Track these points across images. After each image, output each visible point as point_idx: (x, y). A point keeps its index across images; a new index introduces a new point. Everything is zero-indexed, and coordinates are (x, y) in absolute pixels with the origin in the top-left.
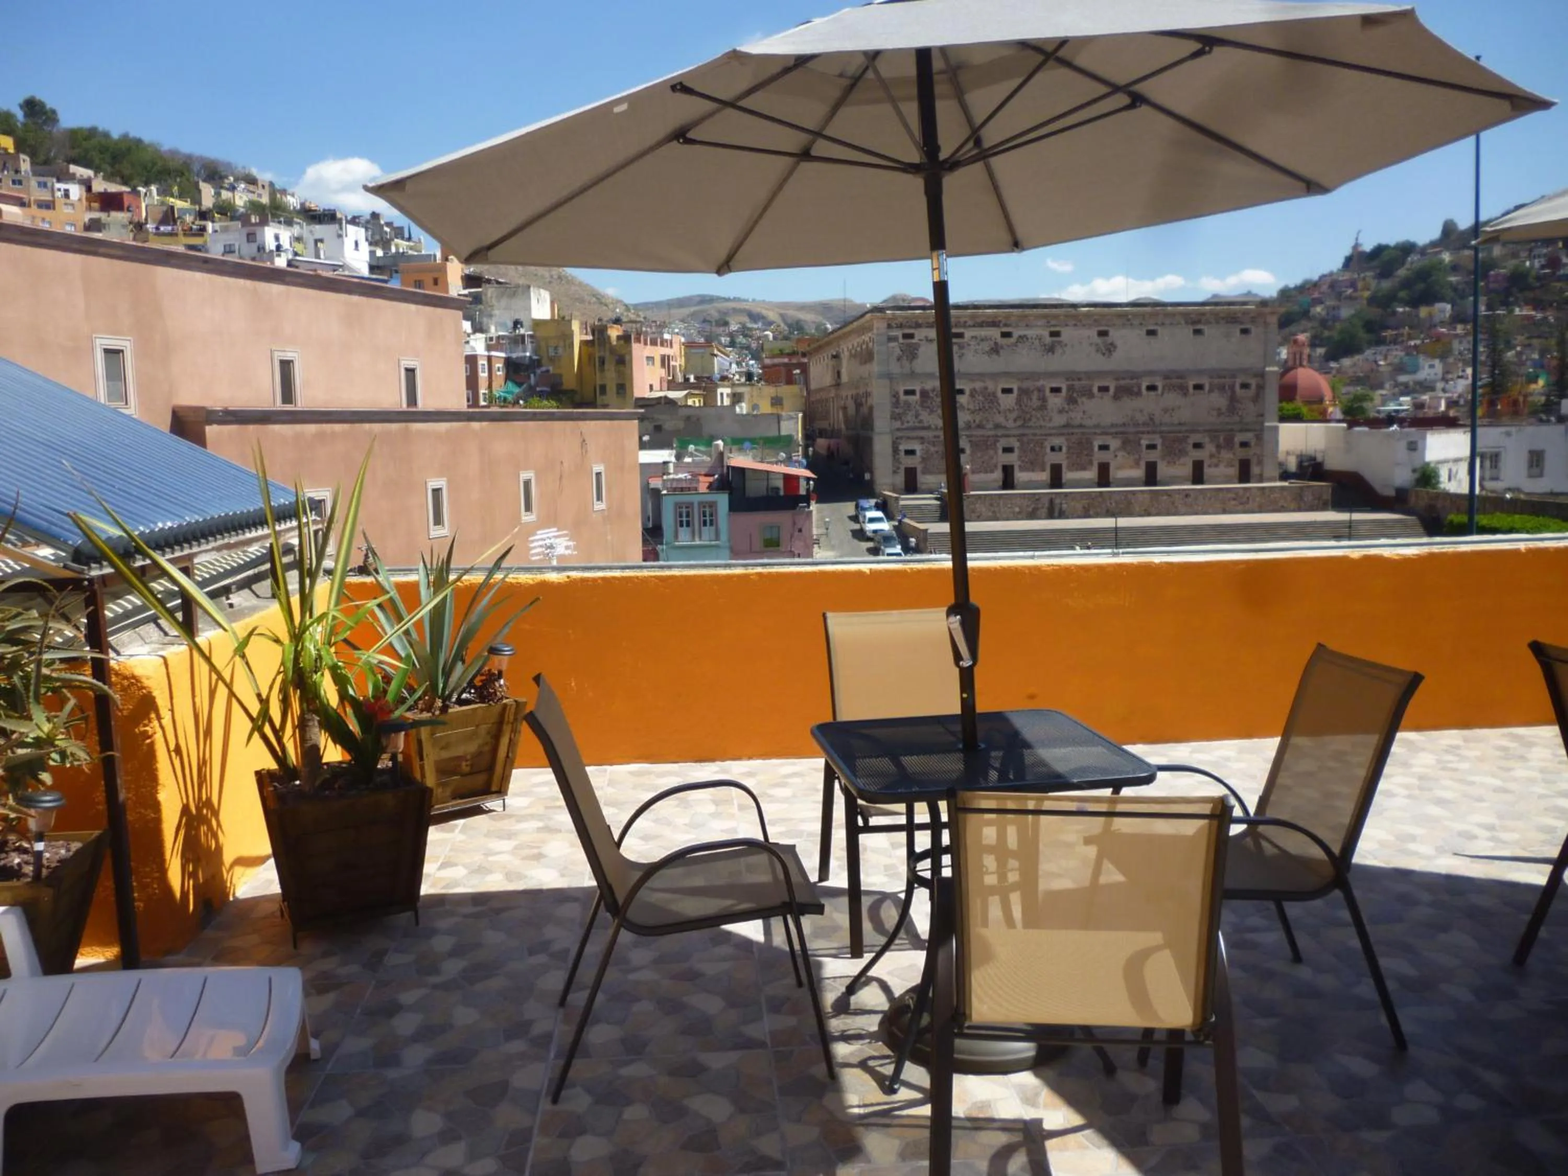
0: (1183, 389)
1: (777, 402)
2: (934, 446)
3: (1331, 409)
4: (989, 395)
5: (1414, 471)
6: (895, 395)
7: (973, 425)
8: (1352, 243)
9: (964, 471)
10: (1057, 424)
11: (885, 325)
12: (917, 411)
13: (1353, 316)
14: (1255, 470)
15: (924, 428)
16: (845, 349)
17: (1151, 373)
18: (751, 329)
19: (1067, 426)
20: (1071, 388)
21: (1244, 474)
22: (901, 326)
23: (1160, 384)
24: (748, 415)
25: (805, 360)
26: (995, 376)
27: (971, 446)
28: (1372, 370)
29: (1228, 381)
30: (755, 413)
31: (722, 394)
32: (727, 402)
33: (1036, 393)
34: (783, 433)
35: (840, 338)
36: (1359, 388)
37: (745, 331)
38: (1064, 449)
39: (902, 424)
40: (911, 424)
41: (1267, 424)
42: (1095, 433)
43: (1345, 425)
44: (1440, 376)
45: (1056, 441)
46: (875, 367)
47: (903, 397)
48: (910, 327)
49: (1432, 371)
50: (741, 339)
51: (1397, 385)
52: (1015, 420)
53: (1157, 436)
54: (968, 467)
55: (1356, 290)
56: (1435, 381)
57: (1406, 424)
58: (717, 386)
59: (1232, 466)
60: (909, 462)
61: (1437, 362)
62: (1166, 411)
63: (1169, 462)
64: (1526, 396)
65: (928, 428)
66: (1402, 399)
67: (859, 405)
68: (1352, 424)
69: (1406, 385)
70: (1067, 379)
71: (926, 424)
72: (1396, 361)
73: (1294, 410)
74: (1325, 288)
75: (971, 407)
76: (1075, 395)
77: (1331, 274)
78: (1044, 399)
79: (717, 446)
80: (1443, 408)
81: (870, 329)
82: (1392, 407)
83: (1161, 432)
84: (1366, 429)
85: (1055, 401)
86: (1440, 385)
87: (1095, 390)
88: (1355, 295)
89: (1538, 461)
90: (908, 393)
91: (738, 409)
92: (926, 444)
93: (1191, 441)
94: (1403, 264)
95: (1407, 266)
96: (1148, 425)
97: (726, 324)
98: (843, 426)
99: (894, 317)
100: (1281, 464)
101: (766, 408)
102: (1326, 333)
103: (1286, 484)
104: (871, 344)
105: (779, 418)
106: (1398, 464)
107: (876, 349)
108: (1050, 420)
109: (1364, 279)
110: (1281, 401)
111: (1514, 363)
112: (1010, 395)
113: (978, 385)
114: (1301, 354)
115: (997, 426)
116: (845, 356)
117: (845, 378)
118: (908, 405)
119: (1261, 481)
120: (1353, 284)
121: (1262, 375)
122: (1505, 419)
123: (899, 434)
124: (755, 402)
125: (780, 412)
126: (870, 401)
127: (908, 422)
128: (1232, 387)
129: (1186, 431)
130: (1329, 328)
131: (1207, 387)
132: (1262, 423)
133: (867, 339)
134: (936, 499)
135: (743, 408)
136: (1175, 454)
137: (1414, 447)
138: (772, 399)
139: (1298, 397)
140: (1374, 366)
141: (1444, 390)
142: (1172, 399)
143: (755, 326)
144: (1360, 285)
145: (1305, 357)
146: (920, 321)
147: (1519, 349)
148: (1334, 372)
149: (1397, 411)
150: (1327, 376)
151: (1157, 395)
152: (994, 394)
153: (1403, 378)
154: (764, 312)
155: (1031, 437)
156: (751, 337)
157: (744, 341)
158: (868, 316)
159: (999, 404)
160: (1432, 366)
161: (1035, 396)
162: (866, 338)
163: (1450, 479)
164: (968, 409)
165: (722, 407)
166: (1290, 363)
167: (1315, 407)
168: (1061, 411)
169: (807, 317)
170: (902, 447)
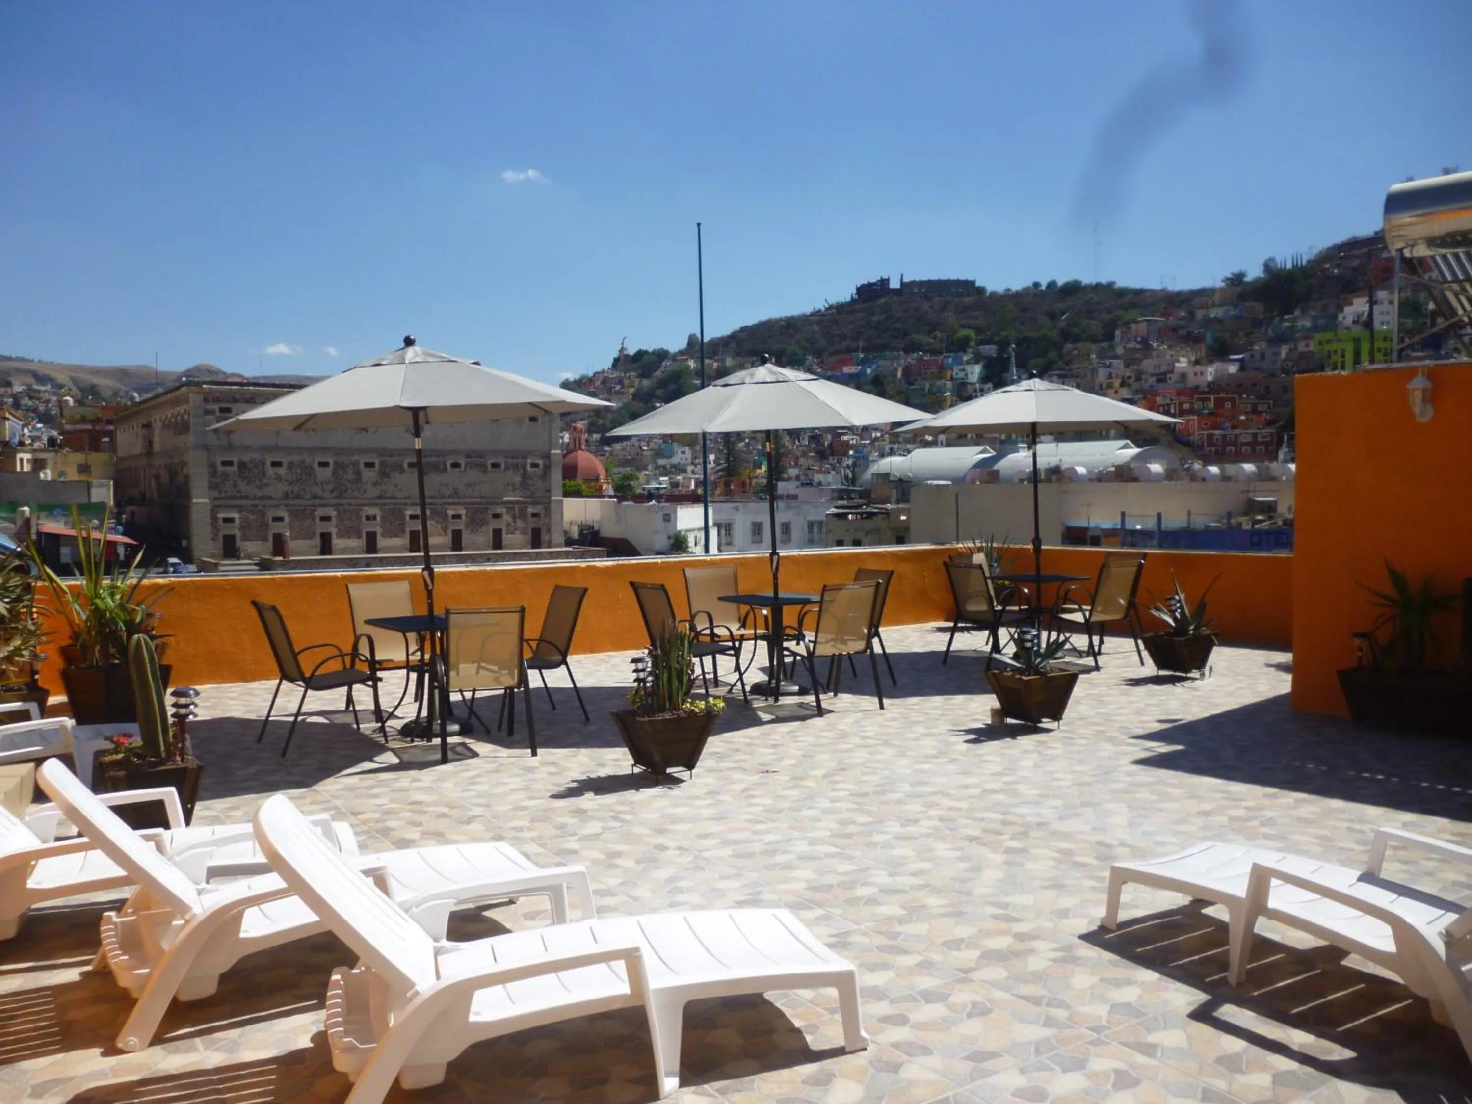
0: (483, 467)
1: (84, 469)
2: (253, 514)
3: (605, 486)
4: (306, 468)
5: (669, 538)
6: (212, 466)
7: (292, 495)
8: (619, 348)
9: (284, 539)
10: (371, 496)
11: (202, 399)
12: (234, 481)
13: (621, 408)
14: (545, 537)
15: (242, 498)
16: (158, 420)
17: (455, 452)
18: (39, 391)
19: (380, 497)
20: (382, 463)
21: (536, 541)
22: (217, 400)
23: (462, 462)
24: (53, 481)
25: (112, 428)
26: (312, 450)
27: (290, 515)
28: (638, 454)
29: (520, 461)
30: (62, 479)
31: (21, 460)
32: (27, 468)
33: (351, 467)
34: (95, 499)
35: (153, 408)
36: (628, 469)
37: (31, 393)
38: (378, 518)
39: (220, 493)
40: (229, 493)
41: (553, 498)
42: (406, 504)
43: (615, 500)
44: (690, 461)
45: (371, 511)
46: (191, 439)
47: (220, 468)
48: (228, 402)
49: (683, 456)
50: (26, 401)
51: (657, 467)
52: (332, 491)
53: (461, 507)
54: (287, 534)
55: (623, 387)
56: (686, 465)
57: (663, 500)
58: (16, 452)
59: (526, 534)
60: (226, 529)
61: (687, 449)
62: (469, 485)
63: (472, 531)
64: (750, 479)
65: (246, 497)
66: (662, 479)
67: (173, 474)
68: (621, 499)
69: (664, 467)
70: (380, 456)
71: (244, 494)
72: (656, 447)
73: (575, 486)
74: (598, 383)
75: (289, 478)
76: (387, 470)
77: (603, 372)
78: (358, 473)
79: (23, 512)
80: (693, 487)
81: (187, 401)
82: (654, 485)
83: (465, 504)
84: (632, 503)
85: (369, 475)
86: (690, 468)
87: (405, 466)
88: (623, 390)
89: (759, 530)
90: (226, 463)
91: (42, 476)
92: (244, 513)
93: (490, 512)
94: (659, 367)
95: (662, 369)
96: (453, 497)
97: (9, 384)
98: (155, 494)
99: (211, 391)
100: (566, 532)
101: (73, 475)
102: (601, 421)
103: (570, 549)
104: (186, 417)
105: (89, 486)
106: (657, 532)
107: (192, 421)
108: (365, 492)
109: (629, 378)
110: (564, 479)
111: (743, 452)
112: (327, 469)
113: (296, 458)
114: (580, 439)
115: (314, 497)
116: (157, 426)
117: (157, 447)
118: (226, 476)
119: (550, 547)
120: (620, 382)
121: (547, 456)
122: (737, 497)
123: (217, 503)
124: (61, 469)
125: (90, 480)
126: (185, 471)
127: (226, 491)
128: (524, 466)
129: (486, 503)
130: (603, 418)
131: (503, 466)
132: (550, 497)
133: (183, 411)
134: (256, 564)
135: (46, 475)
136: (477, 524)
137: (668, 518)
138: (79, 465)
139: (578, 476)
140: (639, 451)
141: (693, 472)
142: (474, 475)
143: (43, 388)
144: (626, 382)
145: (583, 442)
146: (238, 397)
147: (747, 440)
148: (608, 454)
149: (658, 489)
150: (602, 458)
151: (461, 472)
152: (311, 468)
153: (662, 462)
154: (53, 375)
155: (346, 507)
156: (39, 399)
157: (30, 403)
158: (184, 389)
159: (316, 477)
160: (683, 453)
161: (350, 470)
162: (181, 409)
163: (696, 545)
164: (286, 481)
165: (22, 472)
166: (571, 447)
167: (592, 484)
168: (375, 484)
169: (104, 383)
170: (221, 515)
